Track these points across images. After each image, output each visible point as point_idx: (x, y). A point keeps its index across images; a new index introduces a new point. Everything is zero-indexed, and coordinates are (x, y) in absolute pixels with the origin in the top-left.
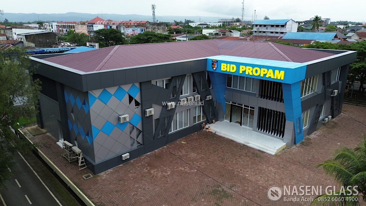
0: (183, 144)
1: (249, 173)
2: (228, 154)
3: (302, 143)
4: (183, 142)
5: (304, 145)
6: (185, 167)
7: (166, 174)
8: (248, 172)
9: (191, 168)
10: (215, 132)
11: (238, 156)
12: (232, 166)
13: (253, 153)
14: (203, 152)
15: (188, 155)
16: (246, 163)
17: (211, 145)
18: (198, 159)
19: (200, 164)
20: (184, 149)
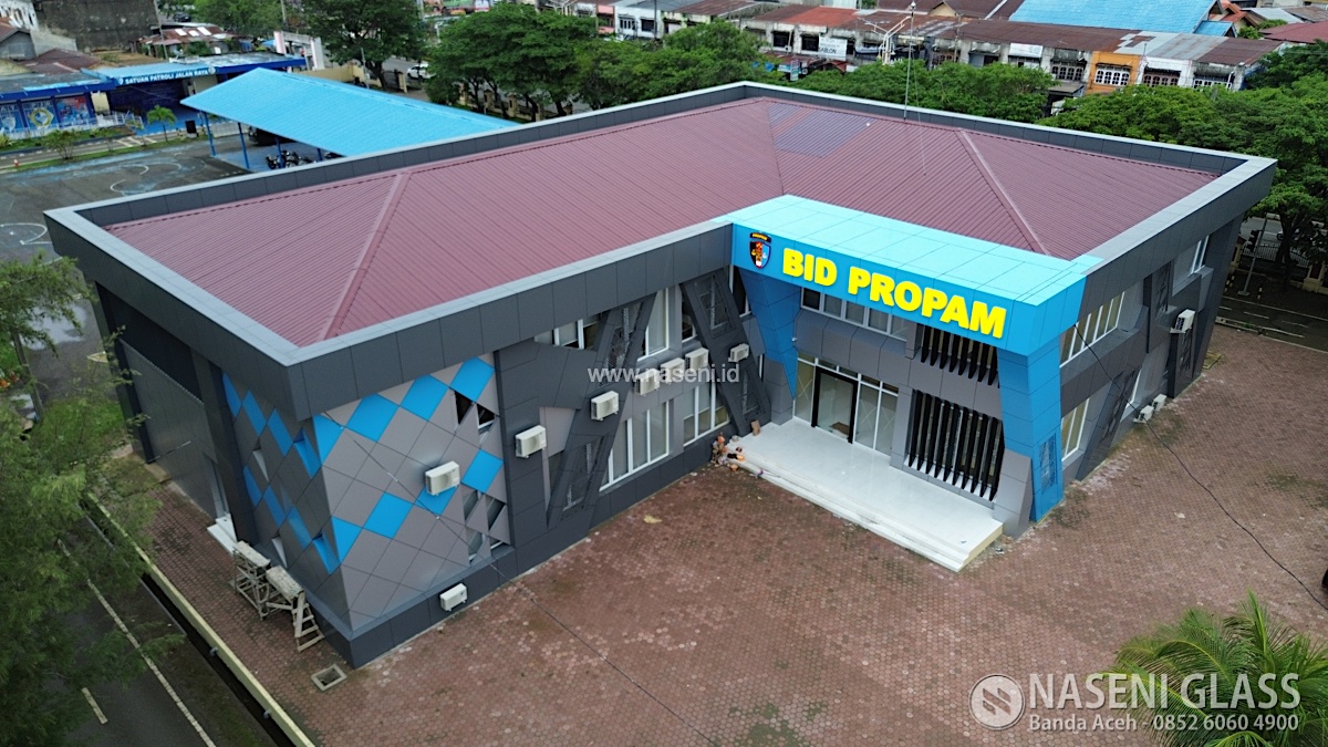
0: (649, 525)
1: (871, 651)
2: (804, 571)
3: (1058, 515)
4: (649, 519)
5: (1062, 523)
6: (659, 631)
7: (594, 662)
8: (867, 645)
9: (678, 636)
10: (758, 471)
11: (836, 577)
12: (815, 624)
13: (889, 565)
14: (719, 563)
15: (668, 574)
16: (862, 607)
17: (746, 529)
18: (700, 594)
19: (708, 616)
20: (652, 550)
